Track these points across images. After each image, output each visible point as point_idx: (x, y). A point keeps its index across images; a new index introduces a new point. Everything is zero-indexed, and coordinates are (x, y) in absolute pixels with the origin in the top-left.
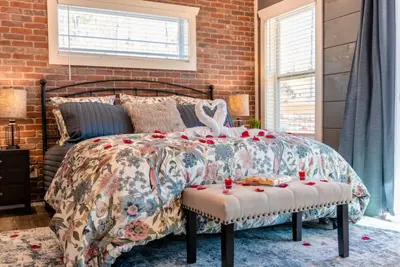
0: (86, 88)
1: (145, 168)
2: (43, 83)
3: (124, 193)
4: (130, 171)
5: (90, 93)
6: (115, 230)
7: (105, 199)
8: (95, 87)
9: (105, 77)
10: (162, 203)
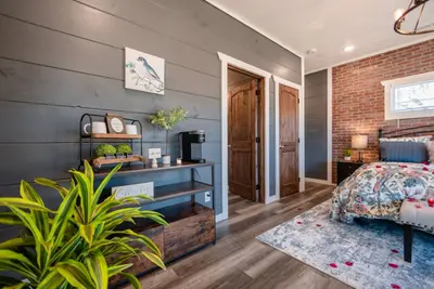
0: (412, 131)
1: (373, 182)
2: (380, 131)
3: (357, 190)
4: (364, 181)
5: (415, 134)
6: (349, 205)
7: (348, 190)
8: (420, 130)
9: (428, 123)
10: (379, 201)
